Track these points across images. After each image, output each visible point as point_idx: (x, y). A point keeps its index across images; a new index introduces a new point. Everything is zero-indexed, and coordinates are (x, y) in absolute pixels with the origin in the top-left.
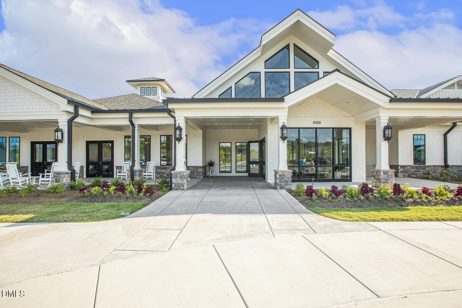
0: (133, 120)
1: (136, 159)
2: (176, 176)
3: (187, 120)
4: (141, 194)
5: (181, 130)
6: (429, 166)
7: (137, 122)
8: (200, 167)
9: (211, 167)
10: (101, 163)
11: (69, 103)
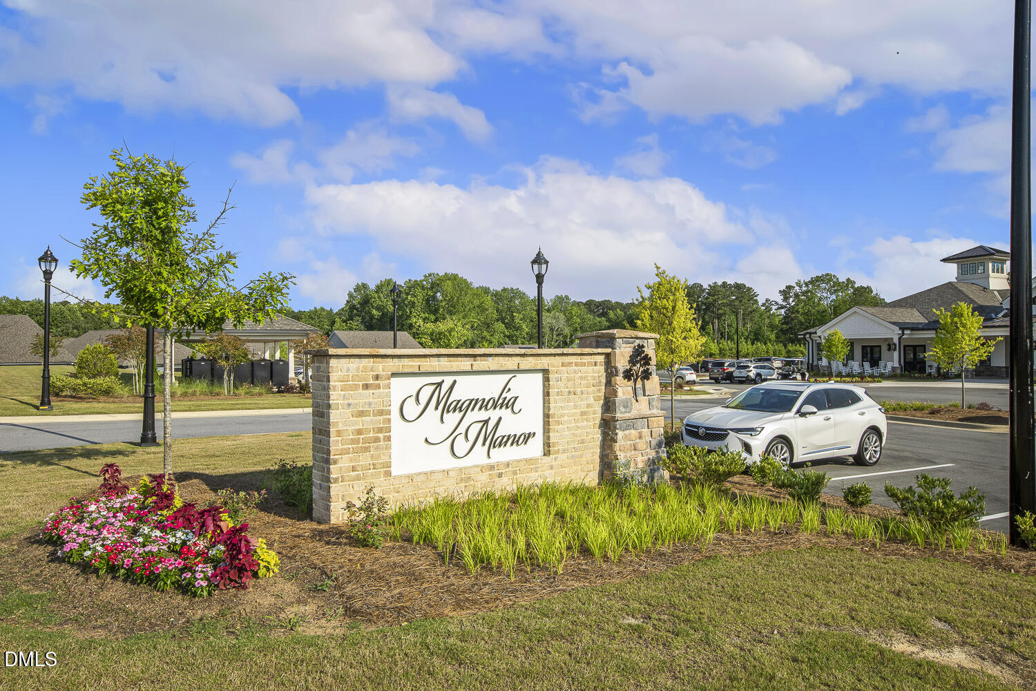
10: (915, 363)
11: (900, 328)
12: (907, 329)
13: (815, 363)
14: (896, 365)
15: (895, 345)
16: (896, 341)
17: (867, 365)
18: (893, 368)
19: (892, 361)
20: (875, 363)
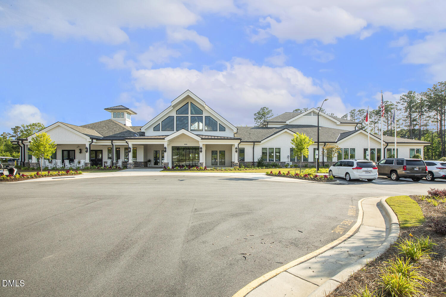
0: (113, 143)
1: (114, 158)
2: (129, 164)
3: (133, 145)
4: (117, 169)
5: (130, 148)
6: (246, 162)
7: (114, 144)
8: (142, 162)
9: (149, 162)
10: (96, 160)
11: (91, 138)
12: (95, 139)
13: (26, 161)
14: (88, 161)
15: (87, 148)
16: (88, 146)
17: (67, 162)
18: (86, 164)
19: (85, 159)
20: (71, 160)
